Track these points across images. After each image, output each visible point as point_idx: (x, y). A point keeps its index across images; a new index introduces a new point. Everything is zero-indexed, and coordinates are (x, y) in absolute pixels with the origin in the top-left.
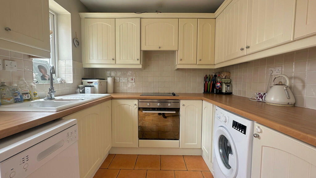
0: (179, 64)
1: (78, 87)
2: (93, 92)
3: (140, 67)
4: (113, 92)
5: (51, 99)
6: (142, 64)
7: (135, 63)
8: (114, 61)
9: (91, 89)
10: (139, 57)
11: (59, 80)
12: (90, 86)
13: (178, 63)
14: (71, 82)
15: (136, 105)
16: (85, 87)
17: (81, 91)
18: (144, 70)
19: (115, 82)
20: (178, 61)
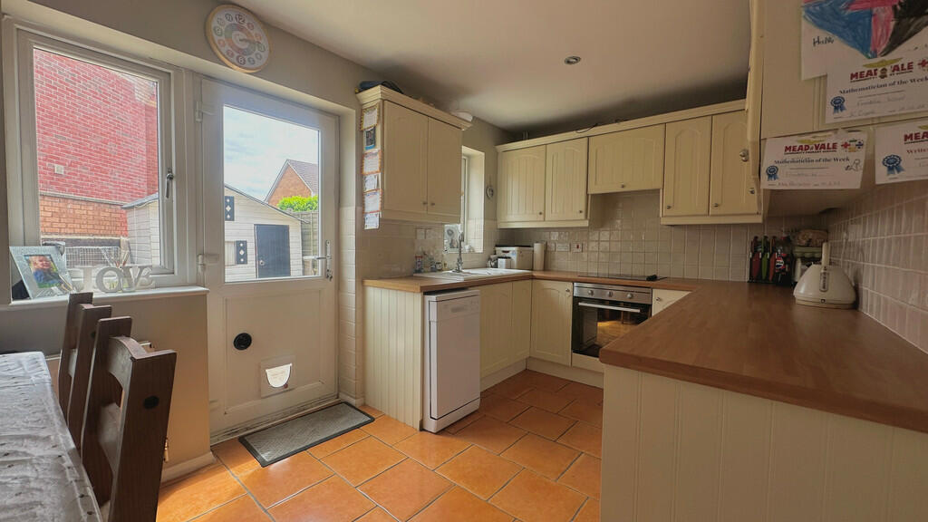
0: (665, 217)
1: (490, 259)
2: (509, 266)
3: (586, 224)
4: (542, 268)
5: (459, 271)
6: (589, 218)
7: (576, 219)
8: (542, 216)
9: (506, 262)
10: (583, 208)
11: (467, 247)
12: (506, 258)
13: (664, 215)
14: (481, 251)
15: (568, 291)
16: (499, 259)
17: (493, 264)
18: (602, 226)
19: (546, 251)
20: (662, 211)
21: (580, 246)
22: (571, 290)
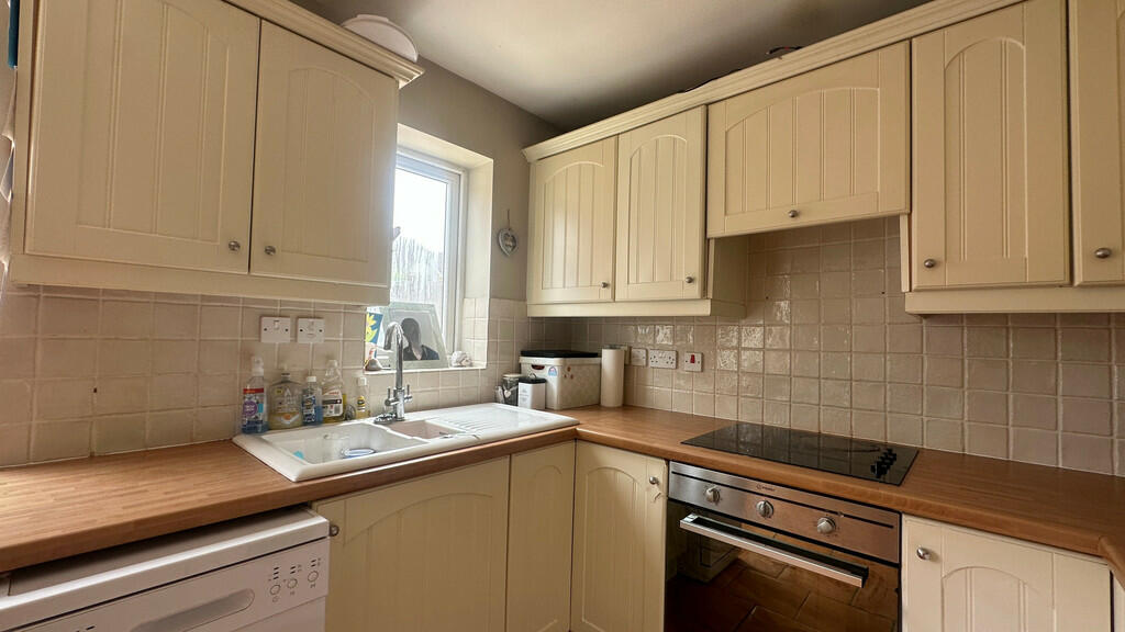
0: (917, 291)
2: (542, 404)
3: (705, 309)
4: (620, 404)
6: (710, 295)
7: (679, 296)
8: (608, 291)
9: (536, 391)
10: (696, 271)
11: (454, 357)
12: (536, 381)
13: (914, 287)
14: (481, 365)
15: (655, 482)
16: (522, 385)
17: (507, 394)
18: (745, 317)
19: (628, 367)
20: (911, 275)
21: (698, 358)
22: (662, 479)
